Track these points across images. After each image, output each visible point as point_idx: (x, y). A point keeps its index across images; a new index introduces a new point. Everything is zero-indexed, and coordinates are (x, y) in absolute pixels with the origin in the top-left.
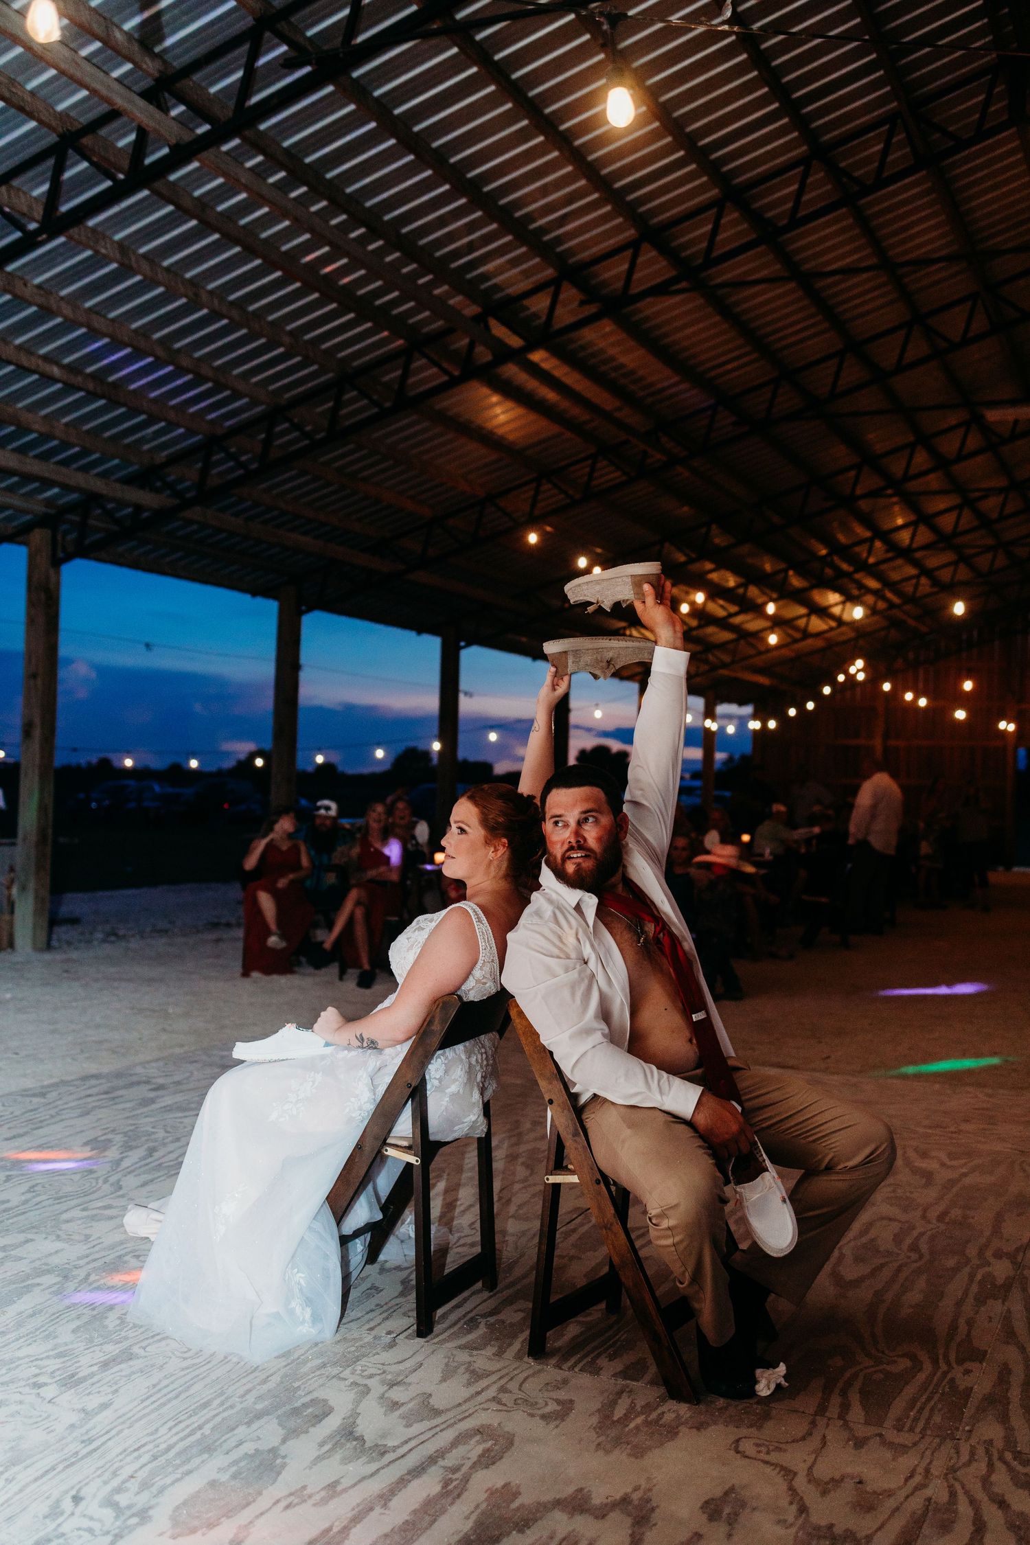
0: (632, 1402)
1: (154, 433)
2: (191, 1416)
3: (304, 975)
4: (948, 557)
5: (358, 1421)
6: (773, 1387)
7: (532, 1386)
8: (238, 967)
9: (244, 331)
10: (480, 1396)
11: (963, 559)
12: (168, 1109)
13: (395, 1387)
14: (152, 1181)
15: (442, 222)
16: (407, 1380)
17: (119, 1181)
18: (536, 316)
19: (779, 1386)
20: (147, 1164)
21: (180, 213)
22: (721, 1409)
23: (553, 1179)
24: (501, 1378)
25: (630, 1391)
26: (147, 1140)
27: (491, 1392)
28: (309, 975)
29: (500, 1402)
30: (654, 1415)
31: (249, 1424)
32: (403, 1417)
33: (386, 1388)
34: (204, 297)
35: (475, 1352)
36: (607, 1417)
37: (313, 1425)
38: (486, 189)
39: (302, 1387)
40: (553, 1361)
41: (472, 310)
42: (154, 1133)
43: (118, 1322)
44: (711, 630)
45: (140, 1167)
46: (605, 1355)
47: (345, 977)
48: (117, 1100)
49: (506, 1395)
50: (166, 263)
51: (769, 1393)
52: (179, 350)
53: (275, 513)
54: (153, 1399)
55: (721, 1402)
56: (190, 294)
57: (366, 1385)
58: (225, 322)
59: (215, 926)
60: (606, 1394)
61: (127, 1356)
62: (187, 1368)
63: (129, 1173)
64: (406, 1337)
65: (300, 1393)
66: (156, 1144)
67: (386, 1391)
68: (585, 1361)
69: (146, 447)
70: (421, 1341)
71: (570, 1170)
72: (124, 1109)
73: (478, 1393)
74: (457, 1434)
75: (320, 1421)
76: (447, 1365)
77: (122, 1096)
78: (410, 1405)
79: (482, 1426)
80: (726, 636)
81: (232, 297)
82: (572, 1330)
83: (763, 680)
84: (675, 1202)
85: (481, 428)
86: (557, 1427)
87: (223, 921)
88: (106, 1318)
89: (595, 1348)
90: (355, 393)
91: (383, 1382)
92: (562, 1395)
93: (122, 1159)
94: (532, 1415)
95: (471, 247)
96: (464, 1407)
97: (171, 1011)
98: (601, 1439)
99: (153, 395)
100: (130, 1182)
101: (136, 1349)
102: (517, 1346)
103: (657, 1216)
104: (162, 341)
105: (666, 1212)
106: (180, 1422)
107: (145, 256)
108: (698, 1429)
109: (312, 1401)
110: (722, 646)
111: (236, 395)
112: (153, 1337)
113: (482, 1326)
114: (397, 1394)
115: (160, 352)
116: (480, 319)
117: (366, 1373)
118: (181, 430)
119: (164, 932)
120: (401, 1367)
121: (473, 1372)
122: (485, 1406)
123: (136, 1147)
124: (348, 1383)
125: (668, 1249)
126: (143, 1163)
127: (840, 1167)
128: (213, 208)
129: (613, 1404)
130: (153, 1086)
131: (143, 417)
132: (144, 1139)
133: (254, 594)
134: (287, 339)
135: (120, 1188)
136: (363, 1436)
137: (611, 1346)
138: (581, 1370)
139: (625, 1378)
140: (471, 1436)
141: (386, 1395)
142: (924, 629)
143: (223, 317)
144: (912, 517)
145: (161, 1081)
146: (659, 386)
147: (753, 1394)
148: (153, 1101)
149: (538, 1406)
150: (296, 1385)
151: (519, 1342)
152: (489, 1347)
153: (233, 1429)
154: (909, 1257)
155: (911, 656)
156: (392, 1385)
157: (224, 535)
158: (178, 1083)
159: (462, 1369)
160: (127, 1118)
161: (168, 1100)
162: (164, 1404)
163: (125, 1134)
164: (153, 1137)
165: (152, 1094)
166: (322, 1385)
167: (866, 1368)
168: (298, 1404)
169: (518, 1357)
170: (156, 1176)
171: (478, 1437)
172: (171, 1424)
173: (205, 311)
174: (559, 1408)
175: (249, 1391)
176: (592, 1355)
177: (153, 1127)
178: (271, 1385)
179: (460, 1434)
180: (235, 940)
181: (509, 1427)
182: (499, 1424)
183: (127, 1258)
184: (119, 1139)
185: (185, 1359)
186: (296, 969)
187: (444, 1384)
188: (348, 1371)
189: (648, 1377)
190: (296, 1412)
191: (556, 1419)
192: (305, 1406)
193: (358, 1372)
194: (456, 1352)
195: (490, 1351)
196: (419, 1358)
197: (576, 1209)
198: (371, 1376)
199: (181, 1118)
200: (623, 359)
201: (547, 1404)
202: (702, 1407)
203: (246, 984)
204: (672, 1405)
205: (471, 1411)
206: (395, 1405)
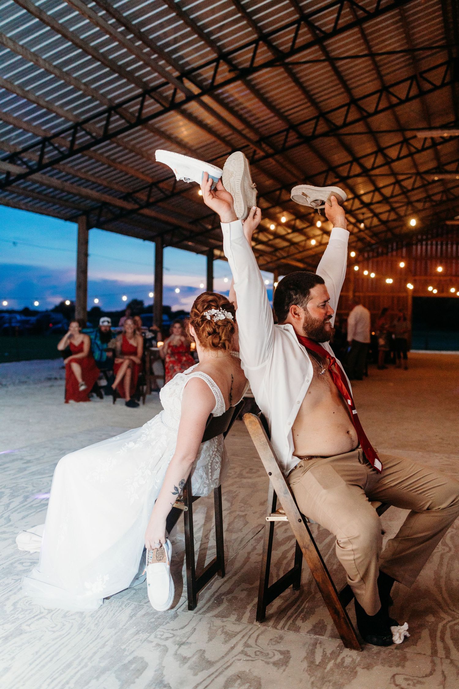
0: (324, 651)
1: (16, 135)
2: (61, 674)
3: (96, 402)
4: (387, 208)
5: (165, 673)
6: (402, 638)
7: (264, 641)
8: (62, 398)
9: (62, 82)
10: (234, 651)
11: (393, 209)
12: (33, 474)
13: (182, 646)
14: (27, 516)
15: (162, 26)
16: (190, 640)
17: (9, 516)
18: (206, 79)
19: (405, 637)
20: (25, 506)
21: (29, 14)
22: (376, 653)
23: (271, 519)
24: (243, 636)
25: (320, 643)
26: (23, 492)
27: (240, 648)
28: (98, 402)
29: (246, 654)
30: (339, 660)
31: (97, 678)
32: (191, 668)
33: (177, 647)
34: (41, 62)
35: (225, 619)
36: (312, 662)
37: (137, 677)
38: (184, 9)
39: (127, 648)
40: (271, 623)
41: (176, 74)
42: (27, 487)
43: (12, 608)
44: (278, 241)
45: (20, 508)
46: (299, 618)
47: (116, 402)
48: (6, 470)
49: (249, 649)
50: (21, 43)
51: (401, 642)
52: (28, 91)
53: (76, 179)
54: (37, 662)
55: (375, 648)
56: (34, 60)
57: (165, 646)
58: (52, 76)
59: (50, 379)
60: (307, 646)
61: (19, 632)
62: (56, 638)
63: (15, 511)
64: (183, 611)
65: (126, 653)
66: (28, 494)
67: (178, 650)
68: (289, 623)
69: (12, 143)
70: (190, 612)
71: (281, 513)
72: (10, 474)
73: (233, 648)
74: (225, 679)
75: (141, 674)
76: (210, 628)
77: (8, 467)
78: (194, 659)
79: (240, 672)
80: (285, 244)
81: (55, 63)
82: (277, 603)
83: (300, 265)
84: (357, 535)
85: (176, 137)
86: (284, 670)
87: (53, 377)
88: (5, 605)
89: (292, 614)
90: (117, 116)
91: (175, 643)
92: (282, 647)
93: (9, 504)
94: (268, 663)
95: (176, 41)
96: (226, 659)
97: (31, 421)
98: (313, 679)
99: (16, 115)
100: (15, 517)
101: (24, 627)
102: (247, 614)
103: (344, 543)
104: (19, 86)
105: (351, 541)
106: (55, 679)
107: (10, 38)
108: (368, 669)
109: (134, 658)
110: (282, 249)
111: (58, 116)
112: (34, 617)
113: (225, 600)
114: (185, 651)
115: (19, 91)
116: (179, 78)
117: (163, 637)
118: (30, 134)
119: (24, 383)
120: (184, 631)
121: (226, 633)
122: (237, 657)
123: (18, 496)
124: (154, 644)
125: (350, 562)
126: (22, 505)
127: (435, 509)
128: (45, 13)
129: (312, 653)
130: (25, 461)
131: (11, 126)
132: (21, 491)
133: (66, 219)
134: (83, 87)
135: (10, 521)
136: (169, 684)
137: (302, 612)
138: (288, 629)
139: (316, 634)
140: (235, 681)
141: (178, 653)
142: (373, 242)
143: (51, 73)
144: (372, 188)
145: (29, 458)
146: (262, 119)
147: (392, 643)
148: (25, 469)
149: (270, 656)
150: (123, 647)
151: (249, 612)
152: (232, 616)
153: (88, 683)
154: (444, 549)
155: (366, 255)
156: (181, 644)
157: (51, 190)
158: (38, 459)
159: (219, 632)
160: (12, 479)
161: (33, 468)
162: (44, 666)
163: (11, 488)
164: (26, 490)
165: (25, 466)
166: (139, 647)
167: (449, 622)
168: (126, 661)
169: (250, 622)
170: (29, 513)
171: (239, 681)
172: (49, 681)
173: (42, 70)
174: (282, 657)
175: (95, 653)
176: (292, 619)
177: (26, 484)
178: (107, 649)
179: (228, 679)
180: (60, 386)
181: (256, 672)
182: (250, 670)
183: (16, 565)
184: (7, 492)
185: (54, 632)
186: (91, 399)
187: (211, 642)
188: (153, 636)
189: (328, 632)
190: (125, 667)
191: (282, 665)
192: (130, 662)
193: (159, 636)
194: (214, 619)
195: (233, 618)
196: (193, 624)
197: (259, 525)
198: (167, 639)
199: (40, 478)
200: (246, 104)
201: (274, 655)
202: (365, 652)
203: (67, 406)
204: (347, 652)
205: (230, 662)
206: (185, 660)
